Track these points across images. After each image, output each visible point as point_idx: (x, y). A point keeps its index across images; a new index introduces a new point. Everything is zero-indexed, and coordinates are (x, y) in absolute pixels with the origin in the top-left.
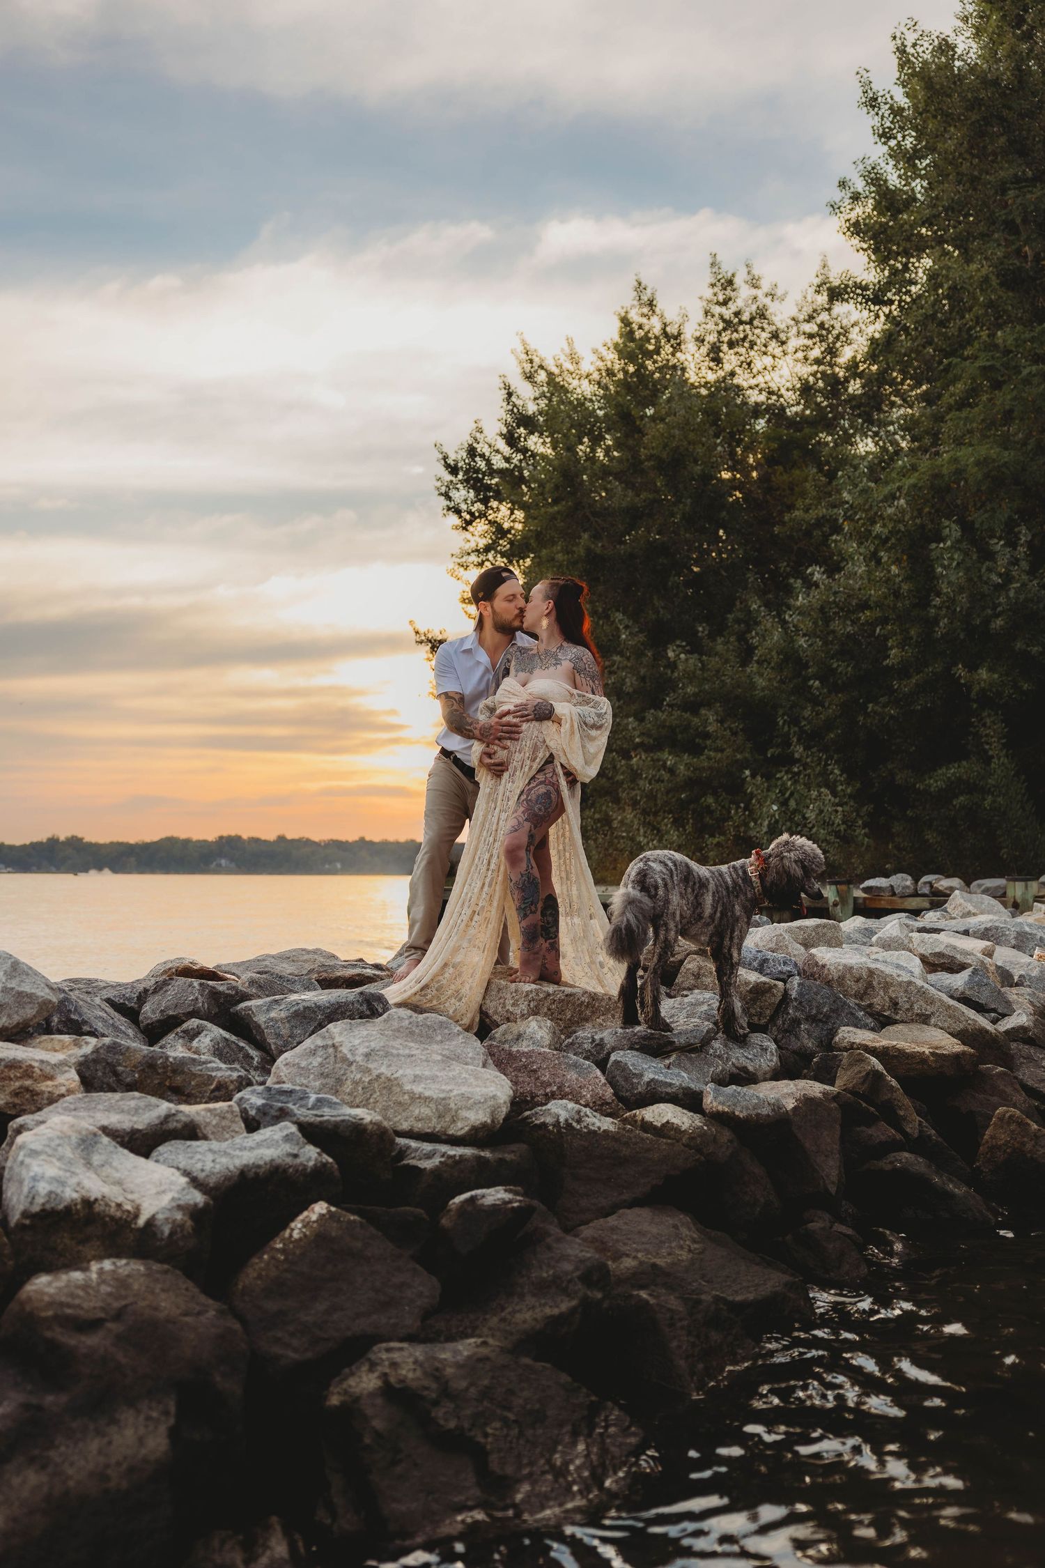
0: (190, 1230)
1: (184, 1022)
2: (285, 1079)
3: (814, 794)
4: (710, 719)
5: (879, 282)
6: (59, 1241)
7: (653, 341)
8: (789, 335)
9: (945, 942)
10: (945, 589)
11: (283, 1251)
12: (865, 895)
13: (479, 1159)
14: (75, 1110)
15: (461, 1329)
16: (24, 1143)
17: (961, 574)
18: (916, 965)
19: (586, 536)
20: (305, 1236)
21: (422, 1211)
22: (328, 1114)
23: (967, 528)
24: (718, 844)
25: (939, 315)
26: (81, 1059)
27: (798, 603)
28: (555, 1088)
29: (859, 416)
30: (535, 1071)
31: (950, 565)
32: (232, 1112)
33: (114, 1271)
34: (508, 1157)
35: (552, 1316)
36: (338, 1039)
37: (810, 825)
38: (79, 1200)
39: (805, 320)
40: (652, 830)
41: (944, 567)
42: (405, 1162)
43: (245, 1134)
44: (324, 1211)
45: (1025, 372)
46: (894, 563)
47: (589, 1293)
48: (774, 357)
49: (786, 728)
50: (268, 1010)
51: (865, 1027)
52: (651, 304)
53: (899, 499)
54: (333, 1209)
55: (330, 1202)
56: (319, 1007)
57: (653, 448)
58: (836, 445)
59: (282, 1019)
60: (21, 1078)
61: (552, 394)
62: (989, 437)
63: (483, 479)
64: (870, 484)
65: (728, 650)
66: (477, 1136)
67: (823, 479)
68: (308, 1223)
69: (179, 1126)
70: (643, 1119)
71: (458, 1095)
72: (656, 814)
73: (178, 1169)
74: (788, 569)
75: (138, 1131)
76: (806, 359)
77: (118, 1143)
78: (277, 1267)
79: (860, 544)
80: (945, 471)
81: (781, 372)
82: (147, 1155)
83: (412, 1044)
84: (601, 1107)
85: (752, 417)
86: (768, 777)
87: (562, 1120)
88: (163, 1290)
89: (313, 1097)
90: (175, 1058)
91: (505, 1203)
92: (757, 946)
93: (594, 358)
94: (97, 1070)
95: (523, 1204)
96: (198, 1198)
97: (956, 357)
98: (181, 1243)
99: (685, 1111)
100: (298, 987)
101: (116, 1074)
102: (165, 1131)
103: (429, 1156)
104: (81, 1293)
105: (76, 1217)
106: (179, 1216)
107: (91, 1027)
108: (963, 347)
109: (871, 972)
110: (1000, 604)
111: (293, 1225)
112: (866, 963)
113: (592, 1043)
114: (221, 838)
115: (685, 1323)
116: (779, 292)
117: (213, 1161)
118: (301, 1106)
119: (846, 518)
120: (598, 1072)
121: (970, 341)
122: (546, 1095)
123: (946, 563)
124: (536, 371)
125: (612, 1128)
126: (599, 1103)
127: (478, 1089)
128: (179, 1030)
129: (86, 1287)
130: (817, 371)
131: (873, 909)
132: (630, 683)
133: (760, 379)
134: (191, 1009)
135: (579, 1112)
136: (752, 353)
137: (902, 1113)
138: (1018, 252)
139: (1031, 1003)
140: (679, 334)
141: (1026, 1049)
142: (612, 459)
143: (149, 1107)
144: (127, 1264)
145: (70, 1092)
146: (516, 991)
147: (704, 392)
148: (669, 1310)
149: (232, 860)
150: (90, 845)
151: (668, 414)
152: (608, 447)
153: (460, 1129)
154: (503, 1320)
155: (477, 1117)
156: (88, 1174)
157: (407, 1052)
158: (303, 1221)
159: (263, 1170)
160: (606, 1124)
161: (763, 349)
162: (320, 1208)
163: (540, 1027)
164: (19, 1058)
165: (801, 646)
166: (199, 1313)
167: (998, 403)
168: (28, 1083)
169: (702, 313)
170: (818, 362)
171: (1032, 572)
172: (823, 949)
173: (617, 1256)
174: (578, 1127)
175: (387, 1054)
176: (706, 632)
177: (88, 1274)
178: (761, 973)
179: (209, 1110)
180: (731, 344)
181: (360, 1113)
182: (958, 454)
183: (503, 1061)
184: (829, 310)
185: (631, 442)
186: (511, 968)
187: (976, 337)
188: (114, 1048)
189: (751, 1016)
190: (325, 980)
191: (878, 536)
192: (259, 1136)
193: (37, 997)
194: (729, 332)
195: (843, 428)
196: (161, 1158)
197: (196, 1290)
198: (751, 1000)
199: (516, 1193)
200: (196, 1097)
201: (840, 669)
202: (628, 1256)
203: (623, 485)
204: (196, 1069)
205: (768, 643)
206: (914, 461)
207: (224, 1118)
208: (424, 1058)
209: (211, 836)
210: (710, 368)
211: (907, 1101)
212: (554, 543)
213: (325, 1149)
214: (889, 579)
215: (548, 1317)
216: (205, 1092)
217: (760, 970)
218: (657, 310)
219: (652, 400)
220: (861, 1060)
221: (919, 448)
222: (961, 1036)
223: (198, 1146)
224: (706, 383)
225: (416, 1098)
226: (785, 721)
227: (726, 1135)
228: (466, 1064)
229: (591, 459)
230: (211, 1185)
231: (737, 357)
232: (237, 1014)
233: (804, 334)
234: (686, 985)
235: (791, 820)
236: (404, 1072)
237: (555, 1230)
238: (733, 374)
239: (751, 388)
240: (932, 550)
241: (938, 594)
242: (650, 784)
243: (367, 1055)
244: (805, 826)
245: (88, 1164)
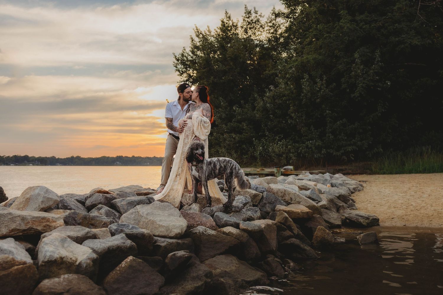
0: (92, 265)
1: (97, 205)
2: (124, 221)
3: (271, 144)
4: (244, 125)
5: (288, 12)
6: (53, 269)
7: (230, 27)
8: (265, 26)
9: (305, 182)
10: (305, 91)
11: (119, 270)
12: (284, 171)
13: (177, 243)
14: (61, 231)
15: (171, 291)
16: (44, 241)
17: (309, 88)
18: (297, 189)
19: (212, 77)
20: (126, 266)
21: (161, 258)
22: (135, 231)
23: (310, 76)
24: (246, 158)
25: (303, 21)
26: (65, 216)
27: (267, 95)
28: (199, 223)
29: (283, 47)
30: (194, 218)
31: (306, 85)
32: (107, 231)
33: (68, 278)
34: (186, 242)
35: (196, 287)
36: (139, 210)
37: (270, 153)
38: (59, 257)
39: (269, 22)
40: (229, 154)
41: (304, 86)
42: (157, 244)
43: (111, 237)
44: (132, 259)
45: (325, 36)
46: (291, 85)
47: (207, 280)
48: (261, 32)
49: (264, 128)
50: (121, 202)
51: (283, 205)
52: (229, 17)
53: (293, 68)
54: (134, 258)
55: (133, 256)
56: (135, 201)
57: (230, 55)
58: (277, 54)
59: (125, 204)
60: (46, 222)
61: (204, 41)
62: (316, 52)
63: (186, 62)
64: (285, 64)
65: (249, 107)
66: (177, 237)
67: (274, 63)
68: (127, 262)
69: (91, 235)
70: (223, 231)
71: (172, 225)
72: (230, 150)
73: (90, 247)
74: (265, 86)
75: (79, 237)
76: (269, 32)
77: (73, 240)
78: (117, 275)
79: (283, 80)
80: (305, 61)
81: (263, 36)
82: (81, 244)
83: (160, 211)
84: (212, 228)
85: (255, 47)
86: (259, 140)
87: (201, 231)
88: (82, 283)
89: (131, 226)
90: (92, 216)
91: (184, 255)
92: (255, 184)
93: (215, 31)
94: (69, 219)
95: (189, 256)
96: (95, 256)
97: (308, 32)
98: (89, 269)
99: (235, 228)
100: (131, 195)
101: (75, 220)
102: (87, 237)
103: (163, 242)
104: (57, 285)
105: (58, 262)
106: (88, 261)
107: (70, 207)
108: (309, 29)
109: (285, 191)
110: (319, 95)
111: (122, 263)
112: (284, 188)
113: (210, 210)
114: (117, 156)
115: (233, 287)
116: (262, 15)
117: (100, 245)
118: (127, 229)
119: (279, 73)
120: (211, 218)
121: (311, 28)
122: (197, 224)
123: (305, 85)
124: (199, 34)
125: (215, 233)
126: (211, 226)
127: (178, 223)
128: (96, 207)
129: (59, 283)
130: (272, 36)
131: (286, 175)
132: (224, 115)
133: (257, 37)
134: (99, 202)
135: (206, 229)
136: (255, 31)
137: (293, 228)
138: (323, 5)
139: (327, 198)
140: (237, 25)
141: (325, 210)
142: (219, 58)
143: (83, 230)
144: (72, 276)
145: (60, 226)
146: (190, 196)
147: (243, 40)
148: (229, 284)
149: (120, 162)
150: (82, 158)
151: (234, 46)
152: (218, 54)
153: (172, 234)
154: (183, 288)
155: (177, 231)
156: (62, 250)
157: (158, 213)
158: (125, 262)
159: (115, 247)
160: (213, 232)
161: (258, 30)
162: (130, 258)
163: (196, 206)
164: (45, 216)
165: (268, 106)
166: (93, 290)
167: (318, 44)
168: (48, 223)
169: (243, 20)
170: (272, 33)
171: (327, 87)
172: (273, 184)
173: (215, 269)
174: (205, 233)
175: (152, 214)
176: (243, 103)
177: (60, 279)
178: (256, 191)
179: (100, 230)
180: (250, 28)
181: (144, 230)
182: (308, 57)
183: (185, 215)
184: (275, 20)
185: (224, 53)
186: (189, 190)
187: (313, 27)
188: (75, 213)
189: (253, 202)
190: (138, 193)
191: (288, 78)
192: (114, 238)
193: (53, 199)
194: (250, 25)
195: (279, 50)
196: (85, 244)
197: (93, 283)
198: (253, 198)
199: (187, 252)
200: (98, 227)
201: (278, 112)
202: (218, 268)
203: (222, 64)
204: (98, 219)
205: (259, 105)
206: (297, 58)
207: (105, 232)
208: (163, 215)
209: (115, 156)
210: (245, 34)
211: (294, 225)
212: (204, 79)
213: (133, 241)
214: (290, 89)
215: (195, 287)
216: (101, 225)
217: (256, 190)
218: (231, 19)
219: (230, 42)
220: (282, 214)
221: (298, 56)
222: (308, 207)
223: (96, 241)
224: (244, 38)
225: (160, 226)
226: (264, 126)
227: (246, 235)
228: (175, 216)
229: (214, 57)
230: (99, 252)
231: (252, 32)
232: (112, 203)
233: (269, 26)
234: (236, 194)
235: (265, 151)
236: (157, 219)
237: (198, 262)
238: (250, 36)
239: (255, 40)
240: (301, 81)
241: (303, 93)
242: (229, 142)
243: (147, 214)
244: (269, 152)
245: (63, 247)
